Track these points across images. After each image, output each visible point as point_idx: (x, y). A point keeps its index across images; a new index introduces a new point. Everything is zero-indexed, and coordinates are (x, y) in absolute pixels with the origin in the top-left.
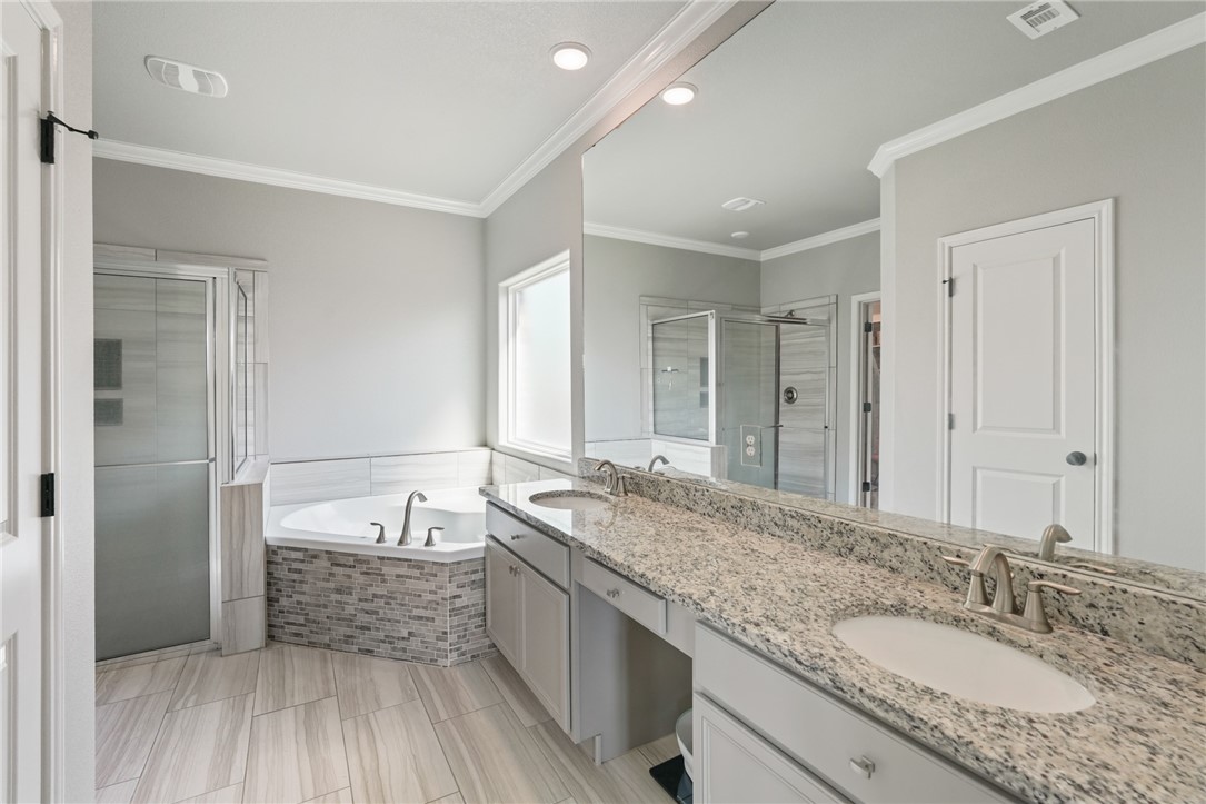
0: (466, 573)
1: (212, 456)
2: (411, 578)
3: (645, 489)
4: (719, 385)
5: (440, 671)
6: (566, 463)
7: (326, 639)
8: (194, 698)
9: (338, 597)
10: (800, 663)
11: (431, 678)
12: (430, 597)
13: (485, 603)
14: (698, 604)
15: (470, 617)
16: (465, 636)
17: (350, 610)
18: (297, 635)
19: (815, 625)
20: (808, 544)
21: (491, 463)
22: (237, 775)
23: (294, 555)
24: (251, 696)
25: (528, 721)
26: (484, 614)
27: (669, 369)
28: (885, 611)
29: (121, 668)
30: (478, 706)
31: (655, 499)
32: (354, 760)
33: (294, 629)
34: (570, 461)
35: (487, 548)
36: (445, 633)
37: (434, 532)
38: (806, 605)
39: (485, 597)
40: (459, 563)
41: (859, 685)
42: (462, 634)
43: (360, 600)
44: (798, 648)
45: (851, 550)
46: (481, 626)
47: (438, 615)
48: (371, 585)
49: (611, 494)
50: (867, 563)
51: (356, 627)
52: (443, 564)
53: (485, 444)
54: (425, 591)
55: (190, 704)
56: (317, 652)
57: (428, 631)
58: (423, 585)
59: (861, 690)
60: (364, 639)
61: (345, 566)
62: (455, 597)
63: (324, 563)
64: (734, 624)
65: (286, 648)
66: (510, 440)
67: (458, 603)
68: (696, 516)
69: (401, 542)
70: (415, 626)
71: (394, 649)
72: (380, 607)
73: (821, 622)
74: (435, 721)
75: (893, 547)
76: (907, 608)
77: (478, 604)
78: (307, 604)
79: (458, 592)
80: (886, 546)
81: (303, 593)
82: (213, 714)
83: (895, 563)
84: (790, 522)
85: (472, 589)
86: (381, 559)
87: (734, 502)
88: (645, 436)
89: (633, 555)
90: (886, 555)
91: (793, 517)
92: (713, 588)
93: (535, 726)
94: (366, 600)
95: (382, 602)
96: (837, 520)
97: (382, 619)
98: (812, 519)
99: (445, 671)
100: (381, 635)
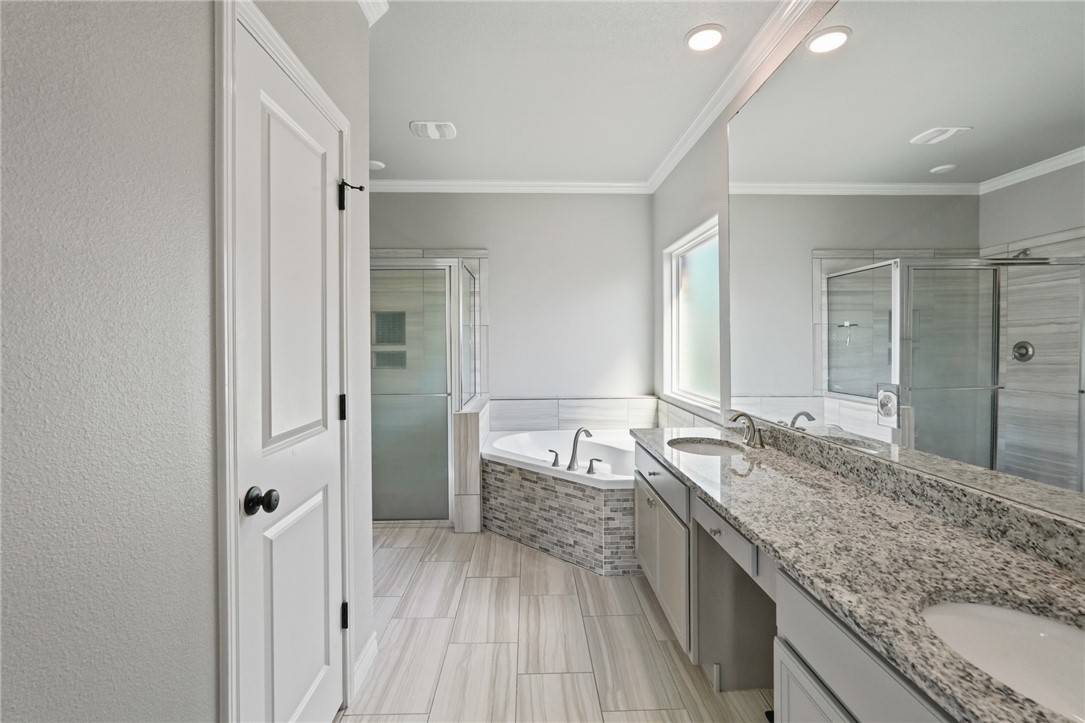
0: (618, 500)
1: (449, 391)
2: (575, 497)
3: (782, 443)
4: (903, 339)
5: (596, 577)
6: (717, 414)
7: (518, 535)
8: (435, 556)
9: (526, 504)
10: (858, 625)
11: (588, 581)
12: (590, 515)
13: (634, 528)
14: (776, 551)
15: (621, 538)
16: (617, 553)
17: (534, 515)
18: (500, 528)
19: (899, 596)
20: (951, 519)
21: (657, 410)
22: (452, 613)
23: (499, 468)
24: (467, 564)
25: (660, 636)
26: (633, 538)
27: (847, 324)
28: (1019, 605)
29: (402, 527)
30: (621, 612)
31: (791, 454)
32: (523, 626)
33: (499, 523)
34: (719, 411)
35: (636, 481)
36: (601, 547)
37: (595, 462)
38: (902, 575)
39: (634, 523)
40: (613, 491)
41: (911, 660)
42: (615, 550)
43: (541, 509)
44: (861, 611)
45: (1004, 533)
46: (631, 547)
47: (596, 531)
48: (548, 499)
49: (748, 445)
50: (1025, 551)
51: (538, 530)
52: (599, 490)
53: (652, 394)
54: (586, 510)
55: (433, 559)
56: (512, 543)
57: (589, 543)
58: (584, 505)
59: (913, 666)
60: (543, 540)
61: (531, 481)
62: (608, 519)
63: (516, 477)
64: (804, 575)
65: (493, 536)
66: (674, 390)
67: (612, 524)
68: (826, 474)
69: (569, 468)
70: (579, 537)
71: (564, 552)
72: (554, 517)
73: (909, 595)
74: (585, 614)
75: (1061, 537)
76: (1054, 608)
77: (628, 528)
78: (507, 506)
79: (612, 515)
80: (1050, 535)
81: (504, 497)
82: (445, 569)
83: (1063, 556)
84: (929, 492)
85: (623, 515)
86: (555, 479)
87: (868, 464)
88: (818, 393)
89: (736, 500)
90: (1050, 544)
91: (932, 486)
92: (801, 541)
93: (666, 642)
94: (545, 510)
95: (555, 513)
96: (986, 496)
97: (556, 527)
98: (956, 492)
99: (600, 578)
100: (555, 540)
